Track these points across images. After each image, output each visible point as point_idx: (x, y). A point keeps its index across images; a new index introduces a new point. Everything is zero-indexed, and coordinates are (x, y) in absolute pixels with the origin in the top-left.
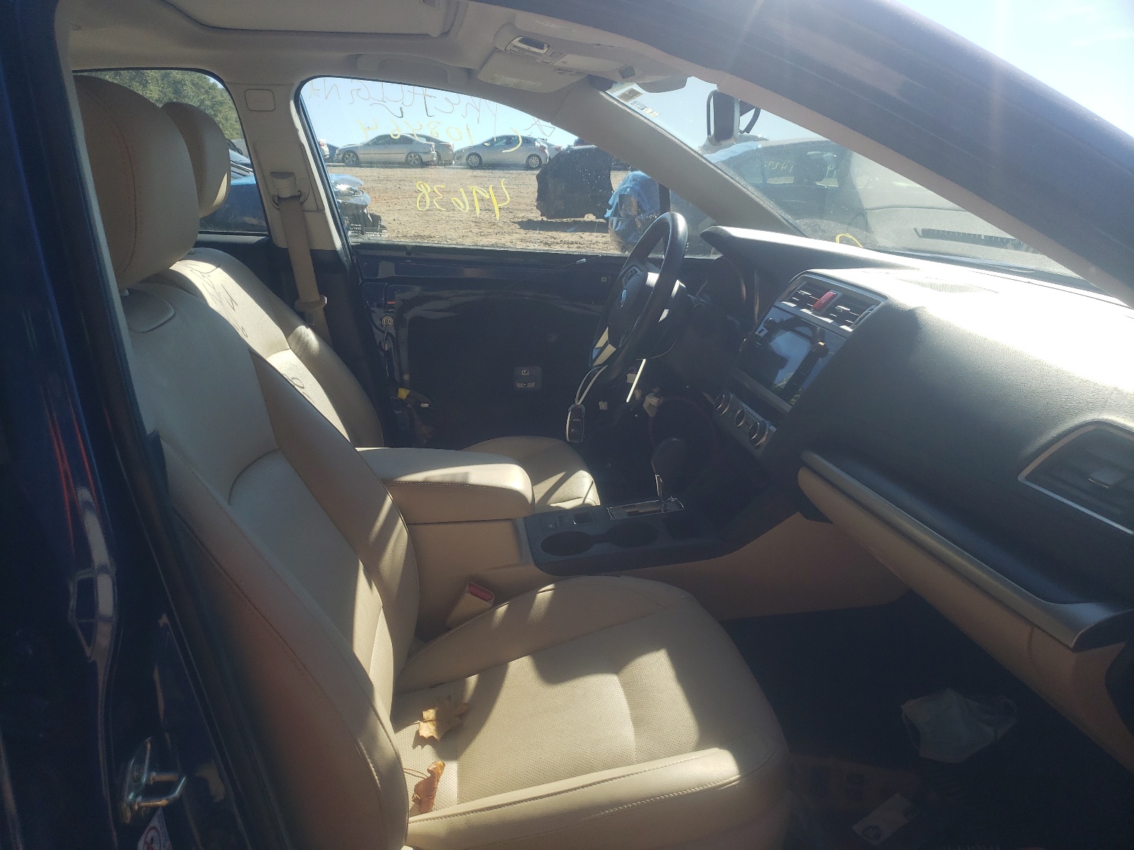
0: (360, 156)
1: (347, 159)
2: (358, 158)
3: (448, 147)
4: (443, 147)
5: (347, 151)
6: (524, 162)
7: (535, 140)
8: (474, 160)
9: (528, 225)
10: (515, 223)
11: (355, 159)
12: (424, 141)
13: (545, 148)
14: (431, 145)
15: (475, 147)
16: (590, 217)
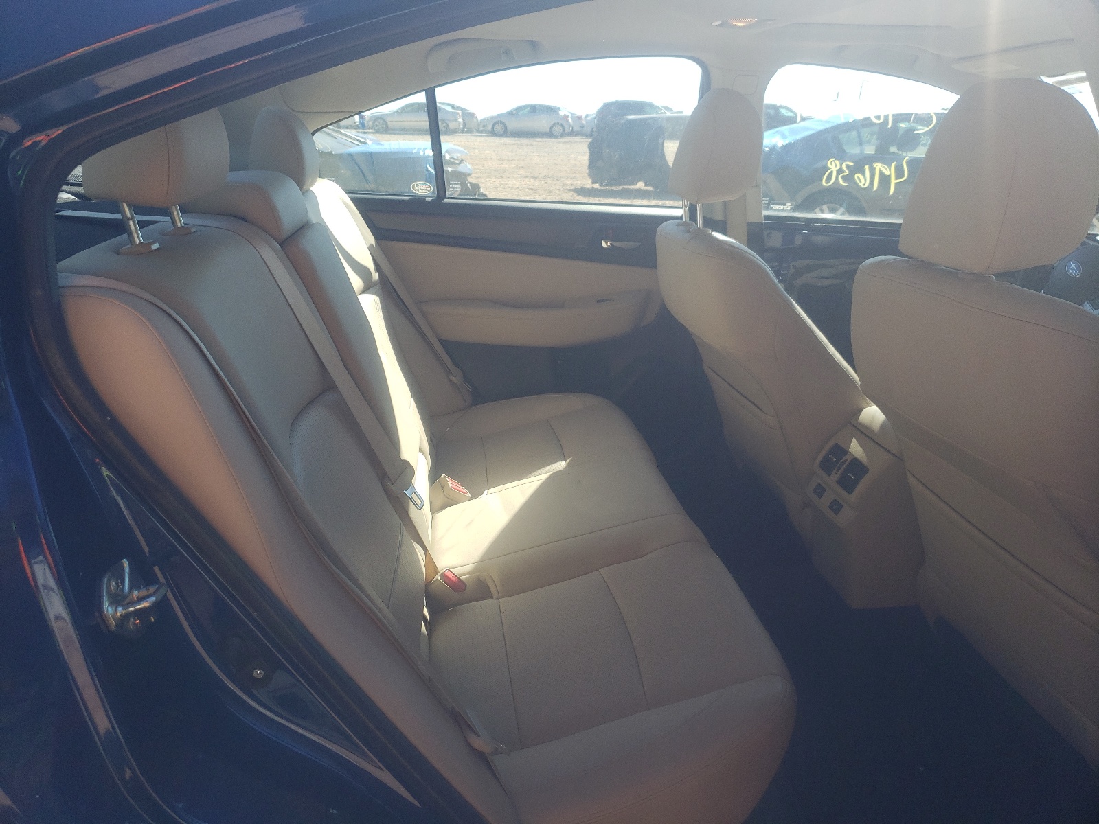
0: (389, 123)
1: (377, 125)
2: (387, 125)
3: (472, 115)
4: (468, 115)
5: (376, 120)
6: (548, 130)
7: (559, 109)
8: (499, 128)
9: (582, 191)
10: (570, 190)
11: (384, 126)
12: (449, 109)
13: (568, 117)
14: (458, 113)
15: (499, 116)
16: (640, 185)
